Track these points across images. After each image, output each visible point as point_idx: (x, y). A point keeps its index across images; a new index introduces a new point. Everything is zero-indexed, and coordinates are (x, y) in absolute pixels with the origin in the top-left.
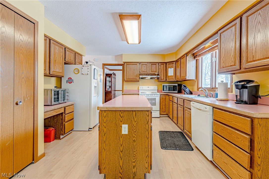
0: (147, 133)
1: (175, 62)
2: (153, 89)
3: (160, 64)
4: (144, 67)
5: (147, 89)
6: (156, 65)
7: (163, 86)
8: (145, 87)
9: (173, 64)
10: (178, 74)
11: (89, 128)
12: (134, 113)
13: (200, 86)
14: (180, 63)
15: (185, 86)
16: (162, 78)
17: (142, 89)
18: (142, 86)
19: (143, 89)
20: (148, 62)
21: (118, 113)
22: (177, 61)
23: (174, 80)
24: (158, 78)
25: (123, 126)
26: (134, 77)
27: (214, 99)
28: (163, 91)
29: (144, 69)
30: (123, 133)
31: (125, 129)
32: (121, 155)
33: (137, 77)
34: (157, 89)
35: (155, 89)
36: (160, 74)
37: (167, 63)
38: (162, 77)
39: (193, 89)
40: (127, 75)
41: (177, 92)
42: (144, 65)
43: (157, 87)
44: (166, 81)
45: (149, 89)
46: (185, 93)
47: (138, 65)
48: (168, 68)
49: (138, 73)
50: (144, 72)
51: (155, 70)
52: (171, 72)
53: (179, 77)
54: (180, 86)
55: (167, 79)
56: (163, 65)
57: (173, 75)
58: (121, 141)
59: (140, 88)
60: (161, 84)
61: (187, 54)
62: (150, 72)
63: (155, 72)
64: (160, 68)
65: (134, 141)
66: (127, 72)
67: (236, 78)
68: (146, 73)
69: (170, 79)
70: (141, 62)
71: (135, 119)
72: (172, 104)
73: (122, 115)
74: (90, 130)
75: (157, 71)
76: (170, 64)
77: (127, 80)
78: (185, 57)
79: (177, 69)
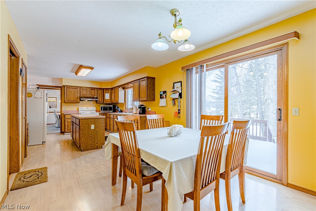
0: (103, 128)
1: (110, 89)
2: (92, 109)
3: (98, 89)
4: (84, 91)
5: (87, 109)
6: (95, 90)
7: (102, 107)
8: (85, 108)
9: (109, 90)
10: (113, 98)
11: (43, 142)
12: (97, 119)
13: (127, 107)
14: (114, 91)
15: (118, 107)
16: (100, 101)
17: (81, 109)
18: (82, 107)
19: (83, 110)
20: (88, 87)
21: (89, 120)
22: (112, 89)
23: (110, 102)
24: (96, 101)
25: (92, 125)
26: (75, 99)
27: (132, 113)
28: (101, 111)
29: (84, 93)
30: (92, 129)
31: (93, 127)
32: (91, 139)
33: (78, 99)
34: (95, 109)
35: (94, 109)
36: (98, 97)
37: (104, 89)
38: (100, 99)
39: (123, 109)
40: (68, 97)
41: (112, 111)
42: (84, 90)
43: (95, 108)
44: (103, 103)
45: (88, 109)
46: (118, 111)
47: (78, 89)
48: (105, 93)
49: (79, 96)
50: (84, 96)
51: (94, 94)
52: (107, 96)
53: (114, 101)
54: (114, 107)
55: (104, 101)
56: (100, 91)
57: (109, 99)
58: (91, 132)
59: (79, 109)
60: (99, 106)
61: (119, 86)
62: (90, 96)
63: (94, 95)
64: (98, 92)
65: (97, 132)
66: (68, 94)
67: (141, 103)
68: (86, 96)
69: (107, 102)
70: (81, 87)
71: (97, 122)
72: (109, 120)
73: (91, 121)
74: (43, 143)
75: (96, 95)
76: (106, 90)
77: (67, 101)
78: (117, 88)
79: (112, 94)
